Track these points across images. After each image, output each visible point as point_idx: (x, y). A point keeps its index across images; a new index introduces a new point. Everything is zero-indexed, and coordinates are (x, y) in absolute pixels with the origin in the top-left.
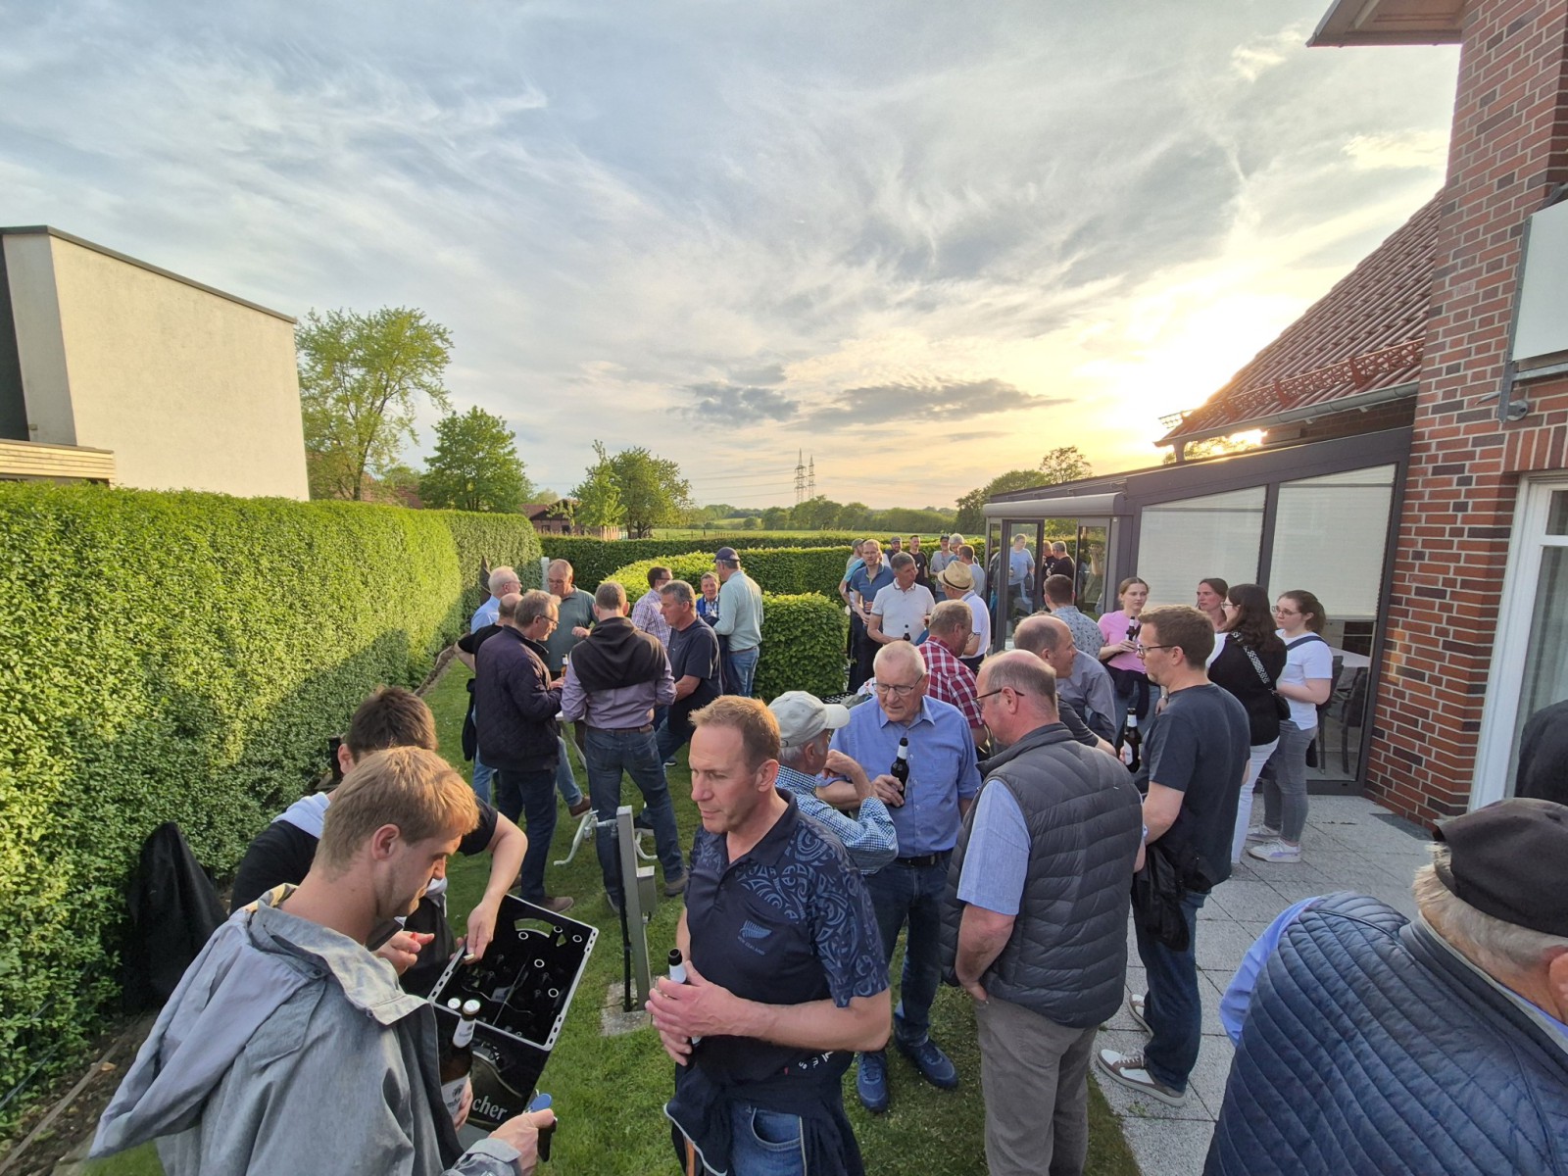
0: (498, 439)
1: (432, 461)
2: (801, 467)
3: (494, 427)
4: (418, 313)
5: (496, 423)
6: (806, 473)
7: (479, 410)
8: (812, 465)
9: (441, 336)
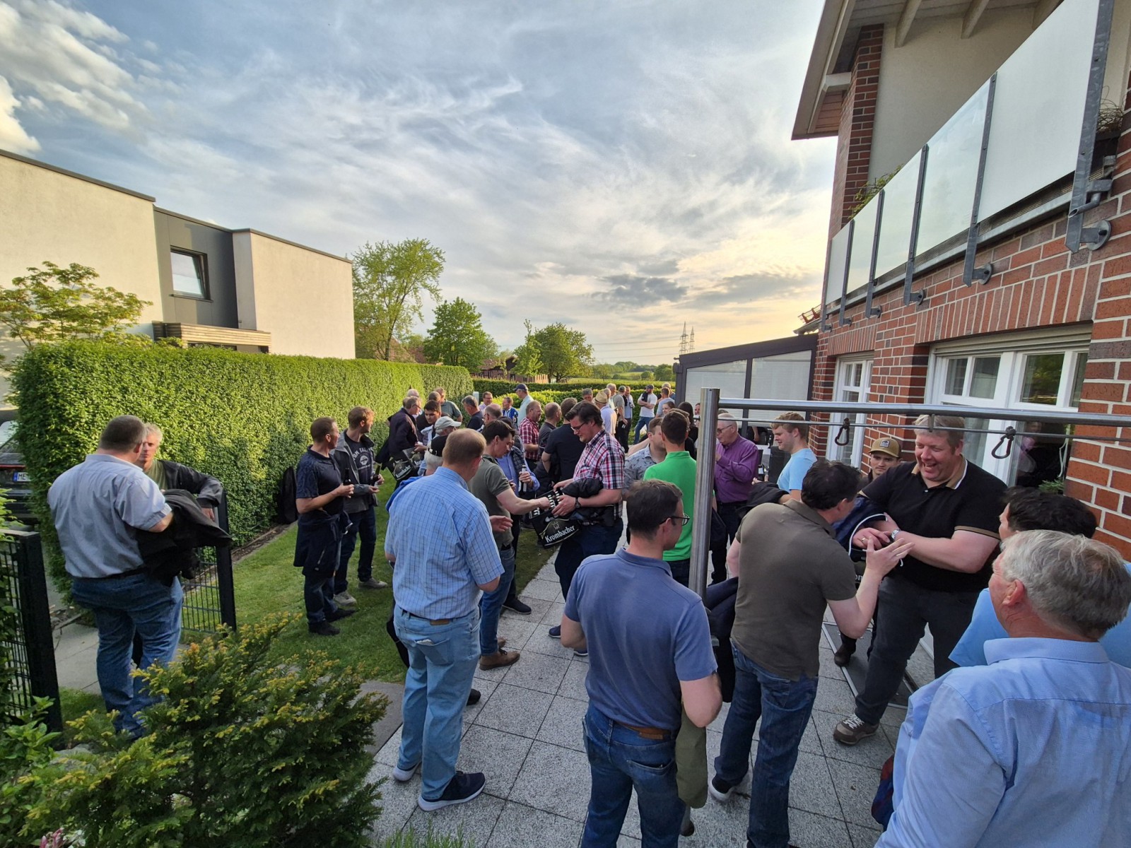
0: (471, 318)
1: (431, 332)
2: (684, 336)
3: (469, 310)
4: (426, 242)
5: (470, 308)
6: (688, 339)
7: (461, 299)
8: (692, 334)
9: (438, 255)
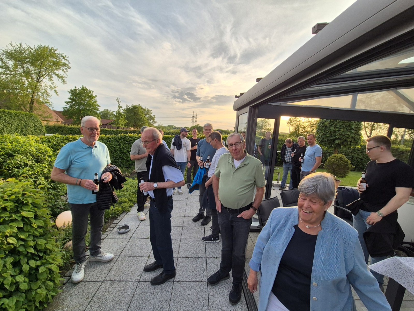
3: (89, 93)
5: (90, 92)
6: (195, 118)
7: (84, 87)
